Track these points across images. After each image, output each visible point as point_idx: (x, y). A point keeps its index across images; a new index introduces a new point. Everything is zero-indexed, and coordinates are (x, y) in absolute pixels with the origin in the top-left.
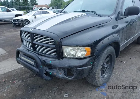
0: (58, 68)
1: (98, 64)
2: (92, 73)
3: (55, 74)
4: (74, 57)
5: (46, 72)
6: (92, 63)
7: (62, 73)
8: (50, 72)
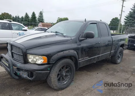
0: (23, 70)
1: (54, 70)
2: (49, 77)
3: (21, 74)
4: (35, 63)
5: (15, 72)
6: (49, 69)
7: (26, 74)
8: (18, 73)
